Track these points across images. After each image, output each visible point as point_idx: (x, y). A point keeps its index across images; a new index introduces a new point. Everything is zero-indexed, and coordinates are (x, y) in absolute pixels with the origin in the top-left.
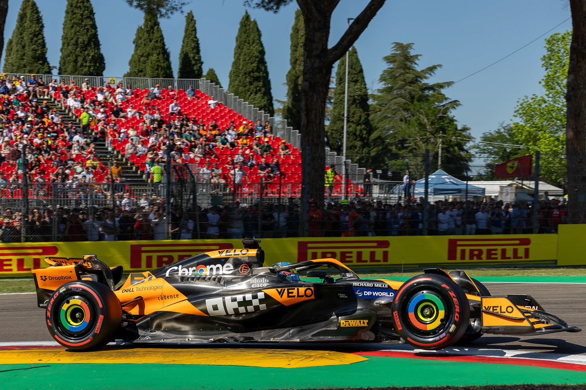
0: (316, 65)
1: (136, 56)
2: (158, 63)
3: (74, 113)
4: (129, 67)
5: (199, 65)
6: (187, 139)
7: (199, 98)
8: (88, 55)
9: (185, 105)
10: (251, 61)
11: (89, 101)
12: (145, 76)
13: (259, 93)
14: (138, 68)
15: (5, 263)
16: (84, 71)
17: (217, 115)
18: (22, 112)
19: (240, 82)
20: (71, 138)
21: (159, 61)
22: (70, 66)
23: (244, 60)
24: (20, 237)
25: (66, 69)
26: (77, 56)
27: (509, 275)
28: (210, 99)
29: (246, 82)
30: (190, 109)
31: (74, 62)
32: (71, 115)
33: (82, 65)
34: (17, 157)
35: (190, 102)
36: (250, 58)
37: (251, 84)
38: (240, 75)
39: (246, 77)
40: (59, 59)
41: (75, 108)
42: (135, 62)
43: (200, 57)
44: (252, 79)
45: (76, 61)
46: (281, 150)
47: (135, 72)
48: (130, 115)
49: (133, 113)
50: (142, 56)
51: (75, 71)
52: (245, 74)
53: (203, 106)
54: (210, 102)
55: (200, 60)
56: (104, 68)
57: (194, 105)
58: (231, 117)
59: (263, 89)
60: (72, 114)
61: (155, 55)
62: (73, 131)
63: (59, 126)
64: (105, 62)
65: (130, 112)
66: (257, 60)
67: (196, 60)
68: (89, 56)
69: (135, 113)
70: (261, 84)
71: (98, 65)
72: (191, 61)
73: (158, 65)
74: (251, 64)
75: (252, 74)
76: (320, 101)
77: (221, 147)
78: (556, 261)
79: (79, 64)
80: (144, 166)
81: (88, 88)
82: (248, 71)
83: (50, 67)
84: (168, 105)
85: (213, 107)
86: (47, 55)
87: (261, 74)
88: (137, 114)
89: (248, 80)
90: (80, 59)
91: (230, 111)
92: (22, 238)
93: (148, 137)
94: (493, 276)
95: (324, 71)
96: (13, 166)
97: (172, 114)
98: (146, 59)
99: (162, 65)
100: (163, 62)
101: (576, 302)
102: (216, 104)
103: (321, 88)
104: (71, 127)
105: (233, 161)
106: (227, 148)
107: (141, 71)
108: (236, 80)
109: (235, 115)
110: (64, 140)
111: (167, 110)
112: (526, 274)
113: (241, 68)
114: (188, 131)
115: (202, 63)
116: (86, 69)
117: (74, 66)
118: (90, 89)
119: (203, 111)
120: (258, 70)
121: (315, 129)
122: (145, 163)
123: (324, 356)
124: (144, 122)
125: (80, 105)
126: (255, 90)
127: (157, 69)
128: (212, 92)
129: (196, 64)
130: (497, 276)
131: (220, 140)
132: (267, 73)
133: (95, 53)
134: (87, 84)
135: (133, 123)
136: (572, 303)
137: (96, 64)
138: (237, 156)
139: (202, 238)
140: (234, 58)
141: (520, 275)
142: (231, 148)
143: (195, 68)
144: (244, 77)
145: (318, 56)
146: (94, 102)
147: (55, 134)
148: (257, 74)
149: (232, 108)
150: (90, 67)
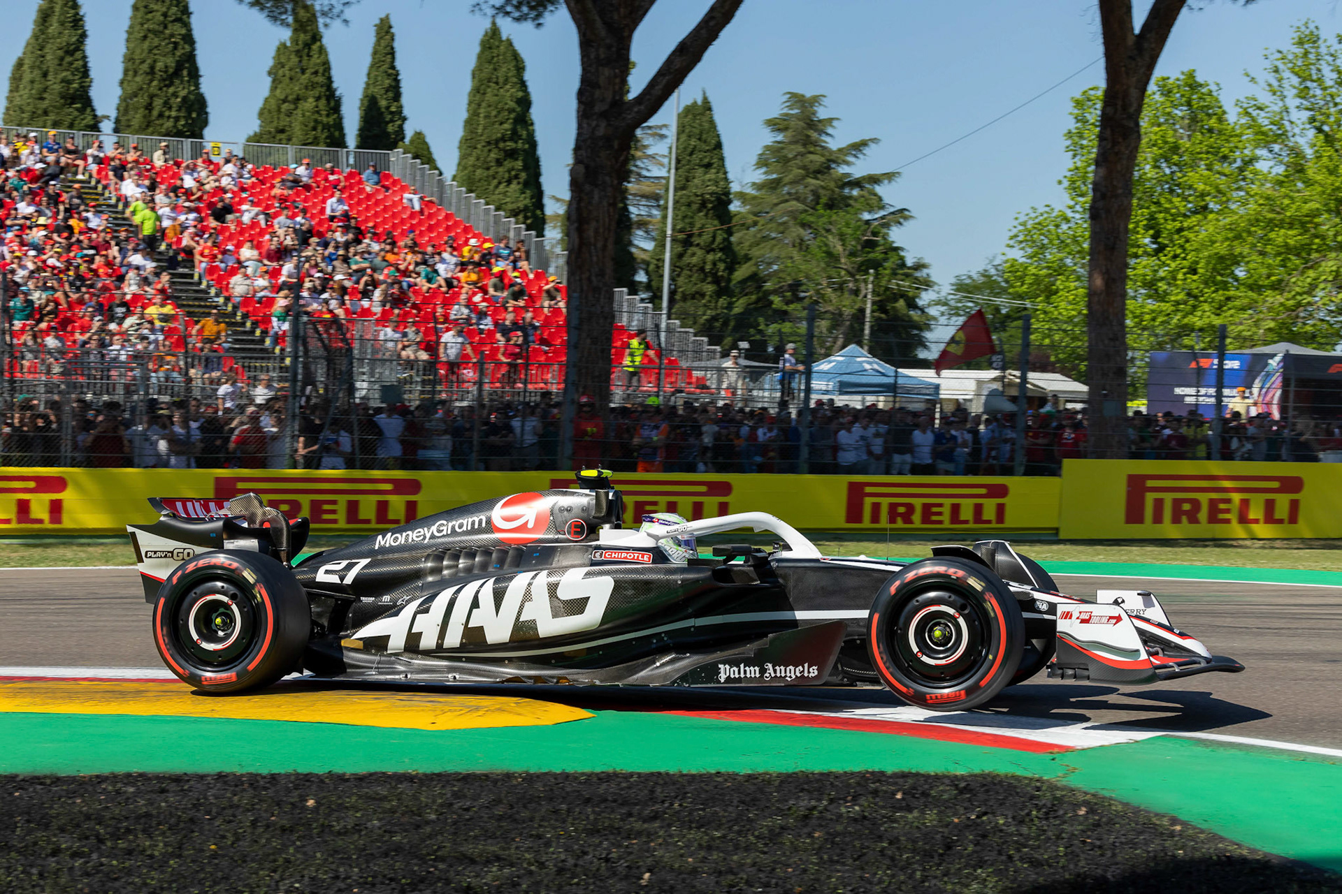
0: (601, 131)
1: (273, 101)
2: (316, 116)
4: (258, 122)
5: (399, 122)
7: (387, 188)
8: (175, 95)
9: (359, 202)
10: (500, 118)
11: (165, 186)
12: (289, 140)
13: (515, 182)
14: (275, 124)
16: (164, 127)
18: (29, 205)
19: (478, 159)
21: (318, 112)
22: (137, 116)
23: (486, 117)
25: (129, 121)
26: (152, 97)
29: (489, 159)
30: (367, 209)
31: (146, 108)
33: (161, 115)
35: (369, 197)
36: (499, 112)
37: (499, 162)
38: (479, 146)
39: (490, 151)
40: (116, 101)
42: (270, 112)
43: (401, 107)
44: (503, 154)
45: (149, 107)
47: (270, 132)
48: (246, 218)
49: (252, 214)
50: (284, 101)
51: (147, 126)
52: (489, 143)
53: (395, 204)
55: (401, 112)
56: (206, 123)
57: (377, 203)
58: (448, 229)
59: (523, 175)
61: (311, 100)
62: (130, 245)
63: (102, 234)
64: (209, 110)
65: (248, 213)
66: (512, 116)
67: (392, 113)
68: (177, 97)
69: (257, 215)
70: (519, 164)
71: (194, 115)
72: (382, 114)
73: (316, 121)
74: (501, 124)
75: (502, 145)
76: (605, 203)
77: (425, 288)
78: (1057, 529)
79: (155, 113)
80: (267, 320)
81: (166, 162)
82: (494, 137)
83: (96, 116)
84: (324, 201)
86: (94, 93)
87: (521, 145)
88: (261, 217)
89: (493, 155)
90: (158, 103)
91: (448, 217)
93: (281, 263)
95: (616, 144)
97: (331, 218)
98: (292, 106)
99: (325, 120)
100: (328, 116)
103: (607, 179)
104: (126, 239)
105: (446, 316)
107: (282, 131)
108: (471, 155)
109: (457, 224)
110: (109, 264)
111: (323, 211)
113: (480, 131)
114: (360, 254)
115: (404, 119)
116: (170, 124)
117: (145, 117)
118: (170, 163)
119: (394, 215)
120: (515, 136)
121: (595, 259)
122: (271, 315)
124: (274, 232)
126: (507, 175)
127: (314, 129)
128: (414, 178)
129: (392, 121)
131: (423, 274)
132: (533, 145)
133: (190, 93)
134: (165, 153)
135: (252, 234)
137: (190, 114)
138: (456, 307)
143: (390, 128)
144: (486, 149)
145: (604, 115)
146: (175, 190)
147: (92, 252)
148: (511, 145)
149: (452, 210)
150: (177, 119)
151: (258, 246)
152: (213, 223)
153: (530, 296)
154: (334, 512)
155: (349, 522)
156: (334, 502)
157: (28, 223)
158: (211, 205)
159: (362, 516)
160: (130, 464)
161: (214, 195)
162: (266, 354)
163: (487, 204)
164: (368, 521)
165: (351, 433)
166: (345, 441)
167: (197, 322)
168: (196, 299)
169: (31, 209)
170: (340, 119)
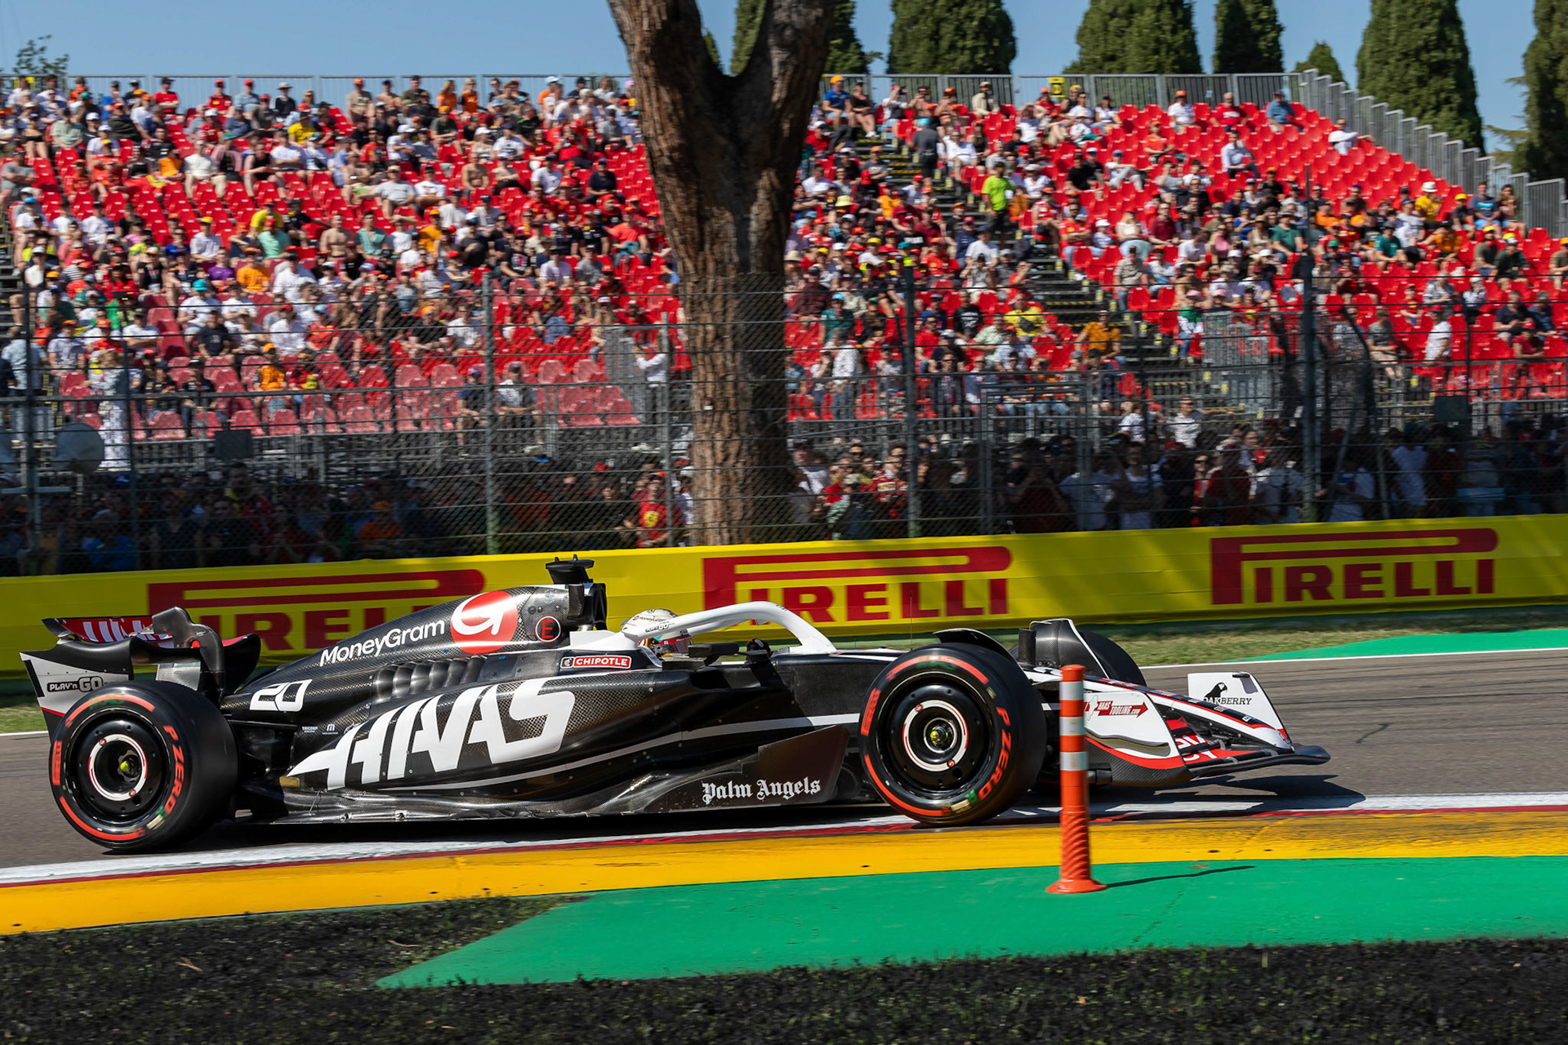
1: (1096, 17)
2: (1158, 33)
3: (958, 178)
4: (1077, 48)
5: (1273, 35)
6: (1283, 243)
7: (1301, 128)
8: (970, 17)
9: (1266, 148)
10: (1420, 18)
11: (998, 144)
12: (1122, 70)
13: (1446, 108)
14: (1101, 49)
15: (869, 595)
16: (958, 62)
17: (1357, 171)
18: (819, 180)
19: (1391, 79)
20: (962, 249)
21: (1159, 28)
22: (921, 50)
23: (1400, 18)
24: (906, 523)
25: (907, 57)
26: (938, 22)
28: (1335, 129)
29: (1407, 78)
30: (1279, 156)
31: (931, 38)
32: (949, 184)
33: (952, 47)
34: (820, 304)
35: (1277, 139)
36: (1418, 10)
37: (1422, 82)
38: (1392, 60)
39: (1408, 66)
40: (887, 31)
41: (962, 166)
42: (1093, 32)
43: (1274, 12)
44: (1426, 69)
45: (935, 36)
46: (1553, 266)
47: (1095, 61)
48: (1115, 181)
49: (1122, 173)
50: (1113, 15)
51: (934, 62)
52: (1406, 55)
53: (1315, 147)
54: (1335, 136)
55: (1275, 20)
56: (1013, 53)
57: (1291, 147)
58: (1397, 178)
59: (1457, 99)
60: (954, 180)
61: (1148, 11)
62: (967, 228)
63: (925, 216)
64: (1016, 34)
65: (1118, 172)
66: (1437, 13)
67: (1261, 22)
68: (972, 19)
69: (1129, 174)
70: (1450, 82)
71: (996, 44)
72: (1248, 24)
73: (1158, 41)
74: (1422, 26)
75: (1424, 56)
77: (1381, 264)
79: (944, 44)
80: (1171, 319)
81: (989, 108)
82: (1413, 46)
83: (862, 54)
84: (1216, 149)
85: (1343, 151)
86: (855, 23)
87: (1450, 55)
88: (1135, 177)
89: (1412, 72)
90: (947, 30)
91: (1393, 161)
92: (912, 526)
93: (1175, 240)
96: (813, 330)
97: (1232, 173)
98: (1124, 22)
99: (1168, 37)
100: (1174, 32)
102: (1353, 141)
104: (962, 218)
105: (1418, 299)
106: (1399, 264)
107: (1113, 58)
108: (1379, 74)
109: (1408, 169)
110: (942, 255)
111: (1217, 163)
113: (1392, 38)
114: (1284, 220)
115: (1280, 29)
116: (964, 58)
117: (930, 50)
118: (996, 110)
119: (1318, 163)
120: (1442, 42)
122: (1176, 313)
124: (1158, 196)
125: (975, 156)
126: (1433, 99)
127: (1156, 52)
128: (1338, 106)
129: (1263, 33)
131: (1378, 243)
132: (1465, 52)
133: (989, 12)
134: (987, 97)
135: (1121, 202)
137: (991, 41)
138: (1430, 287)
139: (1395, 515)
140: (1373, 11)
142: (1410, 264)
143: (1262, 44)
144: (1402, 64)
146: (1012, 147)
147: (918, 240)
148: (1437, 55)
149: (1399, 151)
150: (974, 50)
151: (1138, 216)
152: (1069, 189)
153: (1533, 265)
154: (1377, 580)
155: (1399, 593)
156: (1377, 567)
157: (823, 205)
158: (1061, 166)
159: (1417, 584)
160: (1075, 528)
161: (1064, 151)
162: (1175, 368)
163: (1450, 138)
164: (1425, 592)
166: (1364, 481)
167: (1079, 330)
168: (1063, 297)
169: (822, 187)
170: (1193, 34)
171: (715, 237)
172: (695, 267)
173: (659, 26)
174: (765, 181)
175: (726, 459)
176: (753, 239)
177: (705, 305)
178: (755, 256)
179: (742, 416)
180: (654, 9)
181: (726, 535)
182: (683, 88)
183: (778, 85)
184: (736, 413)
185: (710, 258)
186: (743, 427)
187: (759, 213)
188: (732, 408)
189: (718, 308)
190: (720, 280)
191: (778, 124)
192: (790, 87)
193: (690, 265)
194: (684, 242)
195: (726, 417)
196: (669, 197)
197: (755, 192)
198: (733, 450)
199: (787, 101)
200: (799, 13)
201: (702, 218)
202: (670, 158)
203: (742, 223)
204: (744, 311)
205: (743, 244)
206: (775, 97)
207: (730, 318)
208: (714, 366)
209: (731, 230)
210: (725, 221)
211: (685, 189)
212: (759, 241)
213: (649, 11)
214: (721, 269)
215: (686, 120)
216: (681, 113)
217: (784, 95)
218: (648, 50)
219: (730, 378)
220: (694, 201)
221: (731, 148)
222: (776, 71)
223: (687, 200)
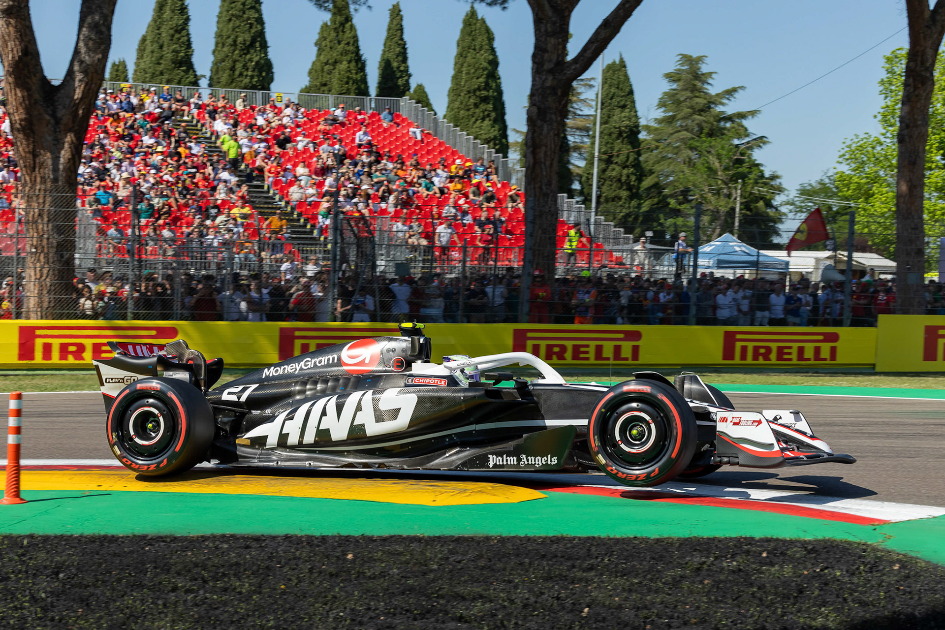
0: (548, 83)
1: (318, 64)
2: (348, 74)
4: (308, 79)
5: (406, 78)
7: (398, 125)
8: (251, 60)
9: (379, 134)
10: (477, 74)
11: (244, 124)
12: (330, 91)
13: (487, 119)
14: (320, 80)
16: (243, 82)
17: (422, 148)
18: (151, 138)
19: (461, 103)
21: (350, 71)
22: (225, 75)
23: (467, 74)
25: (219, 79)
26: (235, 61)
27: (796, 383)
29: (469, 103)
30: (384, 139)
31: (231, 70)
33: (241, 74)
35: (385, 130)
36: (476, 70)
37: (476, 106)
38: (462, 94)
39: (470, 97)
40: (210, 65)
42: (316, 71)
43: (408, 67)
44: (478, 99)
45: (233, 69)
47: (316, 86)
48: (300, 146)
49: (304, 143)
50: (326, 64)
51: (231, 83)
52: (469, 92)
55: (407, 71)
56: (272, 80)
57: (391, 134)
58: (441, 153)
59: (493, 115)
61: (345, 63)
62: (220, 166)
63: (201, 158)
64: (274, 70)
65: (302, 143)
66: (485, 72)
67: (401, 71)
68: (252, 62)
69: (308, 144)
70: (490, 107)
71: (264, 74)
72: (394, 72)
73: (348, 77)
74: (478, 78)
75: (478, 93)
76: (552, 134)
77: (425, 195)
78: (874, 365)
79: (237, 73)
80: (315, 217)
81: (244, 107)
82: (473, 88)
83: (196, 76)
84: (354, 134)
87: (491, 93)
88: (311, 145)
89: (472, 100)
90: (239, 66)
91: (441, 144)
92: (129, 314)
93: (324, 178)
94: (774, 383)
95: (559, 93)
97: (359, 146)
98: (332, 67)
99: (354, 76)
100: (356, 74)
101: (869, 424)
103: (553, 116)
104: (218, 161)
105: (440, 214)
107: (325, 85)
108: (456, 100)
109: (447, 149)
110: (206, 178)
111: (353, 140)
112: (820, 383)
113: (463, 83)
114: (380, 171)
115: (410, 76)
116: (247, 80)
117: (230, 75)
118: (248, 108)
119: (403, 143)
120: (487, 87)
121: (544, 173)
122: (317, 214)
123: (484, 490)
124: (320, 155)
126: (481, 115)
127: (347, 83)
128: (417, 117)
129: (401, 77)
130: (779, 384)
131: (423, 185)
132: (500, 93)
133: (261, 58)
134: (244, 101)
135: (304, 157)
136: (864, 425)
137: (261, 73)
138: (447, 208)
140: (454, 69)
141: (811, 383)
143: (400, 82)
144: (467, 96)
145: (551, 71)
146: (251, 126)
147: (194, 170)
148: (484, 93)
149: (444, 140)
150: (252, 77)
151: (308, 166)
152: (277, 150)
153: (499, 200)
157: (150, 150)
158: (276, 137)
160: (220, 318)
163: (468, 135)
165: (374, 296)
166: (370, 302)
167: (267, 219)
168: (266, 203)
169: (152, 141)
170: (365, 76)
171: (42, 165)
172: (31, 180)
173: (17, 58)
174: (69, 138)
175: (41, 277)
176: (61, 167)
177: (35, 199)
178: (62, 176)
179: (51, 255)
180: (15, 50)
181: (39, 314)
182: (28, 90)
183: (78, 91)
184: (48, 254)
185: (38, 175)
186: (51, 260)
187: (65, 154)
188: (46, 250)
189: (41, 201)
190: (43, 187)
191: (77, 110)
192: (83, 92)
193: (28, 178)
194: (25, 166)
195: (42, 255)
196: (19, 144)
197: (64, 143)
198: (45, 271)
199: (81, 99)
200: (89, 56)
201: (35, 155)
202: (20, 124)
203: (56, 159)
204: (54, 203)
205: (55, 169)
206: (76, 97)
207: (47, 206)
208: (37, 230)
209: (50, 162)
210: (47, 157)
211: (27, 140)
212: (64, 168)
213: (12, 50)
214: (44, 180)
215: (29, 107)
216: (27, 102)
217: (80, 96)
218: (11, 70)
219: (46, 236)
220: (31, 146)
221: (52, 121)
222: (77, 84)
223: (28, 145)
